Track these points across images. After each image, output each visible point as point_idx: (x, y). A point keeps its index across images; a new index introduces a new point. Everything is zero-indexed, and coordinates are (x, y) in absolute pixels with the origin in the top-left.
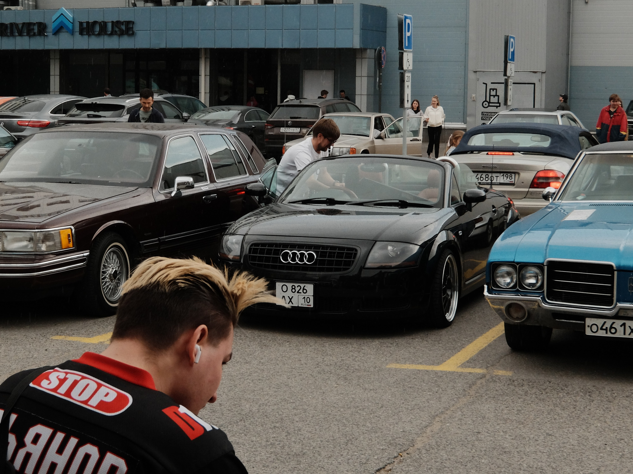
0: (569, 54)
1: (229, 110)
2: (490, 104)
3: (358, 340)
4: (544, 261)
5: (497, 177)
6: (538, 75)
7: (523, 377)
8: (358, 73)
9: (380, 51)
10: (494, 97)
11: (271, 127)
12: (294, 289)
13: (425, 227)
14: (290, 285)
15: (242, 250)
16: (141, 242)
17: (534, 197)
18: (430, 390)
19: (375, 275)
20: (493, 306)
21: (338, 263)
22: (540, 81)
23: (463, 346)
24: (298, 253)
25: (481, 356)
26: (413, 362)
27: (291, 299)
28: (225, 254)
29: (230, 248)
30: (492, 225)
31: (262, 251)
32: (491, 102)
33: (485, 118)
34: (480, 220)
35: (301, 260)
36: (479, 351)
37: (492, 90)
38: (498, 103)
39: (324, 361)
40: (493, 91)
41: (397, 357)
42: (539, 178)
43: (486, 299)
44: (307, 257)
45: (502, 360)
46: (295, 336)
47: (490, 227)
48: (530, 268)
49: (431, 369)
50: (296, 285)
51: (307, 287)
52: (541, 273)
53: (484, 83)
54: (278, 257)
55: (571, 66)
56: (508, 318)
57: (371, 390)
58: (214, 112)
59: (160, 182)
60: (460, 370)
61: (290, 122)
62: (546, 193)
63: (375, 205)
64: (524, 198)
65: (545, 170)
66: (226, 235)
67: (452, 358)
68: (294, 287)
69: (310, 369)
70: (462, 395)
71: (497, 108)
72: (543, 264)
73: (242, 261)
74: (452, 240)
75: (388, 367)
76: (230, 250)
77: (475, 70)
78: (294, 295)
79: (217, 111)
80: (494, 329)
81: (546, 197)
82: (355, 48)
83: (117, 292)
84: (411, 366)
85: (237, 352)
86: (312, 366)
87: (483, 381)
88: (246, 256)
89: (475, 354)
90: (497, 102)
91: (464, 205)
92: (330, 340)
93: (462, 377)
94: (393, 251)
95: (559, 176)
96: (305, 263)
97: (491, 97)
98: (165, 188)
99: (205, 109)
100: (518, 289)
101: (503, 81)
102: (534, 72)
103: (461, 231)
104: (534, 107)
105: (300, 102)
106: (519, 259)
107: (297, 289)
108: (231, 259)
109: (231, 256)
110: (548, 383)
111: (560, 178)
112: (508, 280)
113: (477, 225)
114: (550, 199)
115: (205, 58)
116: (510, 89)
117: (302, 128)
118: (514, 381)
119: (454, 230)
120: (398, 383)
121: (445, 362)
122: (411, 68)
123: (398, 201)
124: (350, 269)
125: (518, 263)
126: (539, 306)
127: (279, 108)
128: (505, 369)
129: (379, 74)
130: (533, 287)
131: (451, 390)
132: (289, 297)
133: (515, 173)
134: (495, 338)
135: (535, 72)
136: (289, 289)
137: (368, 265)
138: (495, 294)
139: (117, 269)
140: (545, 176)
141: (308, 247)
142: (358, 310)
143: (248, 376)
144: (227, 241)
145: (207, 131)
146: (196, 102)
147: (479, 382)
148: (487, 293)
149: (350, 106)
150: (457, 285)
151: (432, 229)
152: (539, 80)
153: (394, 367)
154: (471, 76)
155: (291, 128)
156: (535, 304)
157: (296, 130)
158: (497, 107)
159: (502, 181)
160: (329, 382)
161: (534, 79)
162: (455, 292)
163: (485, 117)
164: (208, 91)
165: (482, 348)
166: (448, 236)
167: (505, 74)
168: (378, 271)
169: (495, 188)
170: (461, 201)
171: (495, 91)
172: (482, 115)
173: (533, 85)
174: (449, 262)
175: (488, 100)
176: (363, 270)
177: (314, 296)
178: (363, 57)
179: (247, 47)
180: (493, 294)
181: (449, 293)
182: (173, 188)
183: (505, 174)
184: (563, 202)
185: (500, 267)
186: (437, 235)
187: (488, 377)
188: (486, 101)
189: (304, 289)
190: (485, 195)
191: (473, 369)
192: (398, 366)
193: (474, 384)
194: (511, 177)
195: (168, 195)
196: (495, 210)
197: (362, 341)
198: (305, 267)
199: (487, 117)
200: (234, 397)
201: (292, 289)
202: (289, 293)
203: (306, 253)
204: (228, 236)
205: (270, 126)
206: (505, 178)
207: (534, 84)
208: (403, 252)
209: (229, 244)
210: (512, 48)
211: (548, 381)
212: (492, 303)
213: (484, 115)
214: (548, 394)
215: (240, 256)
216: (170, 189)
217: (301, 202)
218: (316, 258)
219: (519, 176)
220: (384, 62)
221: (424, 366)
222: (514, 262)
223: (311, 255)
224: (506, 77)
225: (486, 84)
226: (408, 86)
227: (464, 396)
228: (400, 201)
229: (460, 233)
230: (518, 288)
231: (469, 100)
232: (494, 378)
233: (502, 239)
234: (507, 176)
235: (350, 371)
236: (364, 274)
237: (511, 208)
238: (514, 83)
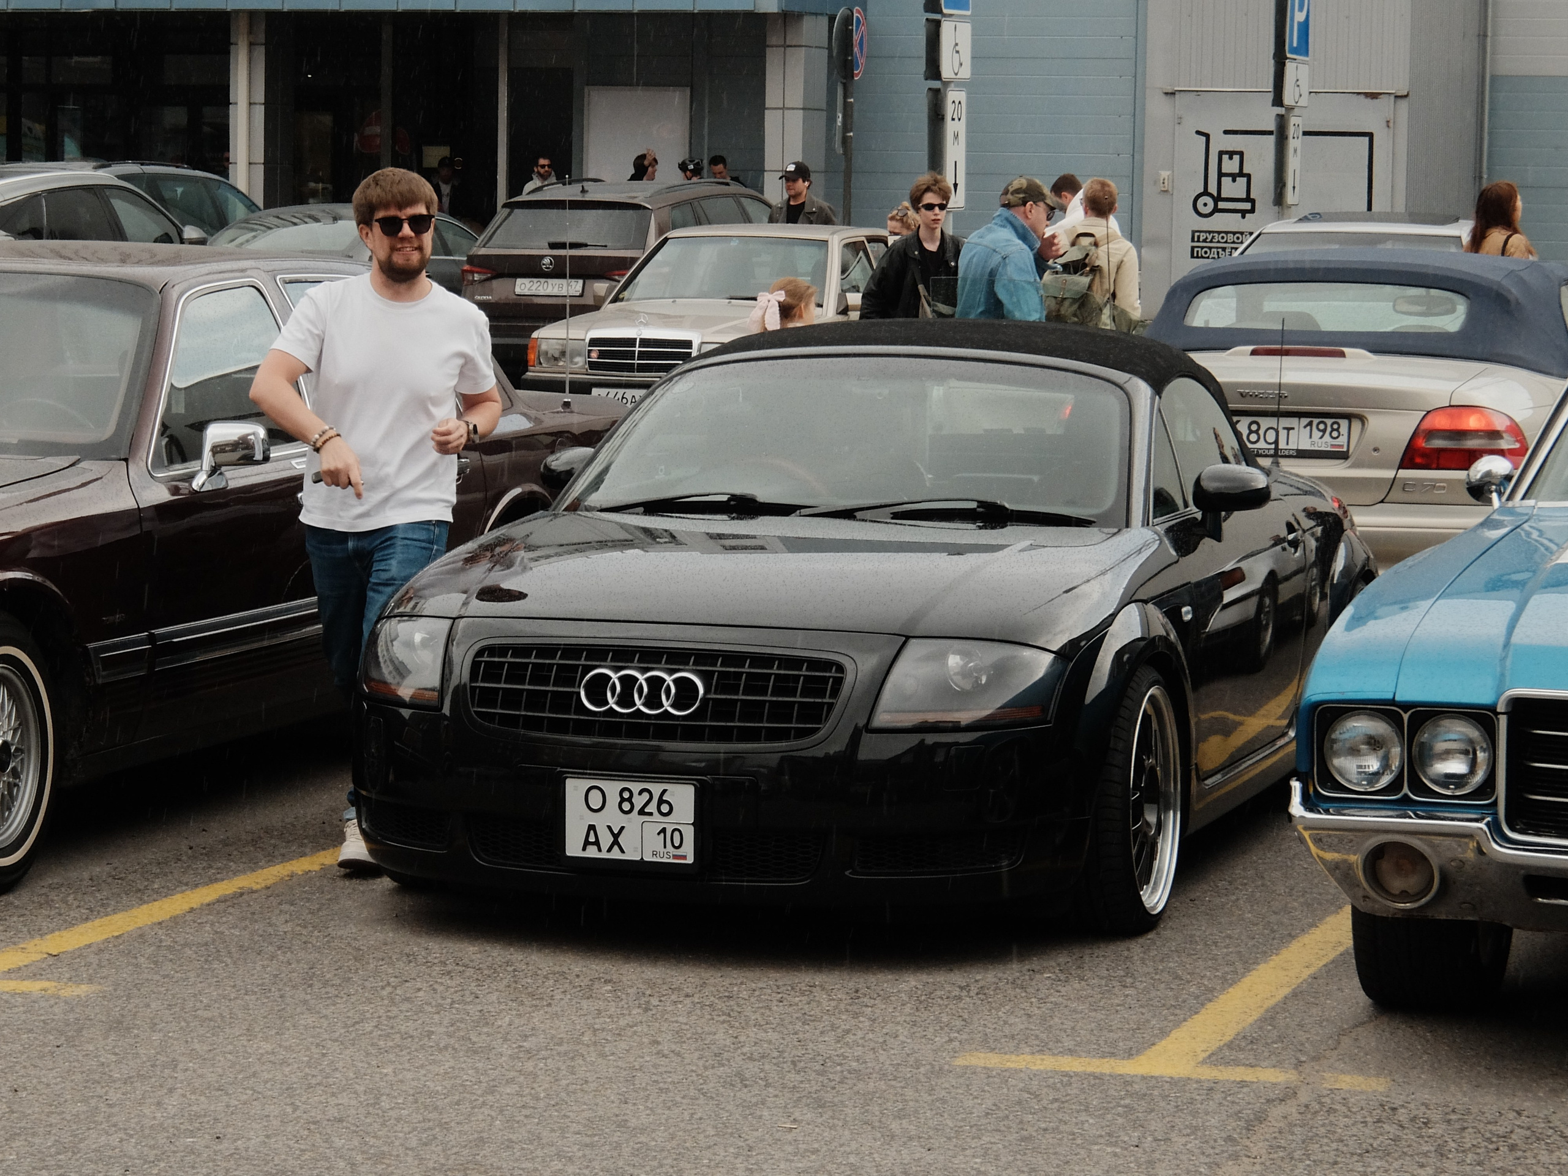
0: (1485, 36)
1: (335, 219)
2: (1222, 205)
3: (846, 976)
4: (1498, 698)
5: (1289, 429)
6: (1385, 106)
7: (1425, 1095)
8: (772, 98)
9: (848, 20)
10: (1234, 181)
11: (483, 277)
12: (630, 800)
13: (1067, 592)
14: (612, 788)
15: (447, 671)
16: (91, 646)
17: (1416, 497)
18: (1112, 1139)
19: (904, 754)
20: (1321, 853)
21: (781, 712)
22: (1391, 124)
23: (1207, 996)
24: (641, 678)
25: (1275, 1027)
26: (1043, 1049)
27: (616, 836)
28: (385, 683)
29: (402, 663)
30: (1274, 594)
31: (516, 673)
32: (1223, 196)
33: (1202, 252)
34: (1235, 577)
35: (653, 701)
36: (1262, 1011)
37: (1225, 157)
38: (1248, 199)
39: (737, 1044)
40: (1231, 158)
41: (988, 1030)
42: (1431, 434)
43: (1296, 830)
44: (673, 690)
45: (1346, 1041)
46: (629, 963)
47: (1267, 601)
48: (1446, 723)
49: (1108, 1072)
50: (635, 787)
51: (673, 794)
52: (1485, 741)
53: (1198, 133)
54: (573, 692)
55: (1494, 78)
56: (1372, 894)
57: (910, 1139)
58: (285, 226)
59: (152, 440)
60: (1208, 1073)
61: (546, 261)
62: (1478, 477)
63: (896, 516)
64: (1382, 502)
65: (1450, 406)
66: (389, 617)
67: (1174, 1034)
68: (626, 795)
69: (692, 1071)
70: (1225, 1155)
71: (1243, 217)
72: (1492, 708)
73: (446, 710)
74: (1160, 637)
75: (960, 1062)
76: (401, 671)
77: (1169, 89)
78: (630, 821)
79: (295, 224)
80: (1306, 939)
81: (1479, 491)
82: (762, 11)
83: (9, 815)
84: (1039, 1062)
85: (436, 1017)
86: (701, 1063)
87: (1291, 1109)
88: (459, 690)
89: (1250, 1020)
90: (1244, 196)
91: (1195, 519)
92: (750, 975)
93: (1218, 1096)
94: (965, 673)
95: (1499, 428)
96: (666, 711)
97: (1223, 179)
98: (171, 462)
99: (252, 215)
100: (1406, 795)
101: (1271, 126)
102: (1367, 95)
103: (1189, 608)
104: (1370, 208)
105: (583, 191)
106: (1413, 690)
107: (639, 801)
108: (407, 699)
109: (405, 692)
110: (1512, 1115)
111: (1504, 435)
112: (1373, 764)
113: (1230, 595)
114: (1494, 496)
115: (251, 44)
116: (1295, 151)
117: (587, 281)
118: (1394, 1109)
119: (1168, 603)
120: (1001, 1114)
121: (1154, 1048)
122: (965, 73)
123: (974, 505)
124: (822, 732)
125: (1406, 706)
126: (1480, 851)
127: (509, 215)
128: (1361, 1069)
129: (845, 103)
130: (1458, 786)
131: (1184, 1140)
132: (609, 827)
133: (1349, 417)
134: (1312, 970)
135: (1374, 96)
136: (613, 799)
137: (883, 718)
138: (1327, 812)
139: (9, 739)
140: (1453, 427)
141: (676, 657)
142: (847, 873)
143: (482, 1096)
144: (392, 641)
145: (305, 270)
146: (223, 192)
147: (1276, 1111)
148: (1302, 808)
149: (751, 207)
150: (1175, 789)
151: (1096, 596)
152: (1388, 122)
153: (981, 1063)
154: (1157, 108)
155: (550, 281)
156: (1467, 844)
157: (568, 288)
158: (1244, 213)
159: (1305, 445)
160: (766, 1113)
161: (1369, 117)
162: (1171, 813)
163: (1202, 248)
164: (260, 157)
165: (1272, 1002)
166: (1146, 623)
167: (1278, 101)
168: (913, 740)
169: (1289, 466)
170: (1186, 505)
171: (1236, 158)
172: (1193, 240)
173: (1367, 139)
174: (1150, 711)
175: (1212, 189)
176: (866, 737)
177: (699, 824)
178: (788, 43)
179: (395, 8)
180: (1320, 813)
181: (1152, 818)
182: (198, 462)
183: (1316, 421)
184: (1541, 504)
185: (1345, 719)
186: (1113, 616)
187: (1304, 1097)
188: (1206, 193)
189: (661, 801)
190: (1267, 487)
191: (1250, 1070)
192: (993, 1060)
193: (1261, 1118)
194: (1337, 430)
195: (181, 484)
196: (1295, 538)
197: (862, 980)
198: (666, 728)
199: (1210, 248)
200: (443, 1165)
201: (623, 800)
202: (612, 817)
203: (669, 679)
204: (394, 621)
205: (477, 272)
206: (1317, 434)
207: (1370, 135)
208: (1001, 672)
209: (399, 651)
210: (1301, 9)
211: (1511, 1109)
212: (1318, 841)
213: (1198, 241)
214: (1520, 1153)
215: (442, 691)
216: (186, 465)
217: (641, 509)
218: (706, 693)
219: (1363, 424)
220: (862, 61)
221: (1082, 1060)
222: (1393, 702)
223: (684, 685)
224: (1281, 111)
225: (1207, 136)
226: (956, 137)
227: (1230, 1158)
228: (981, 504)
229: (1187, 613)
230: (1406, 790)
231: (1149, 191)
232: (1327, 1100)
233: (1349, 627)
234: (1322, 427)
235: (831, 1076)
236: (871, 750)
237: (1344, 537)
238: (1305, 133)
